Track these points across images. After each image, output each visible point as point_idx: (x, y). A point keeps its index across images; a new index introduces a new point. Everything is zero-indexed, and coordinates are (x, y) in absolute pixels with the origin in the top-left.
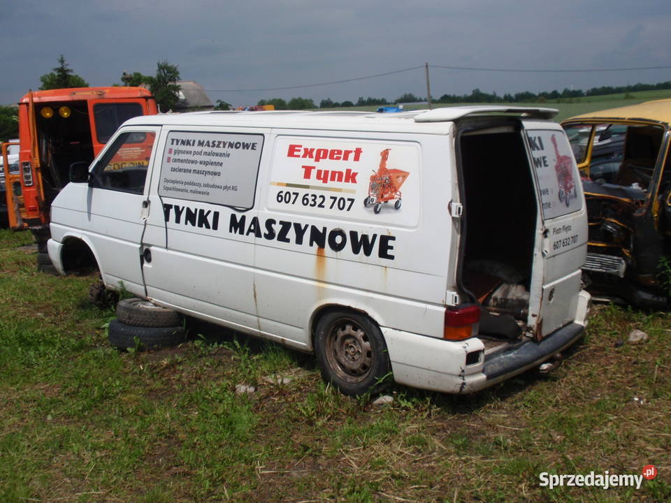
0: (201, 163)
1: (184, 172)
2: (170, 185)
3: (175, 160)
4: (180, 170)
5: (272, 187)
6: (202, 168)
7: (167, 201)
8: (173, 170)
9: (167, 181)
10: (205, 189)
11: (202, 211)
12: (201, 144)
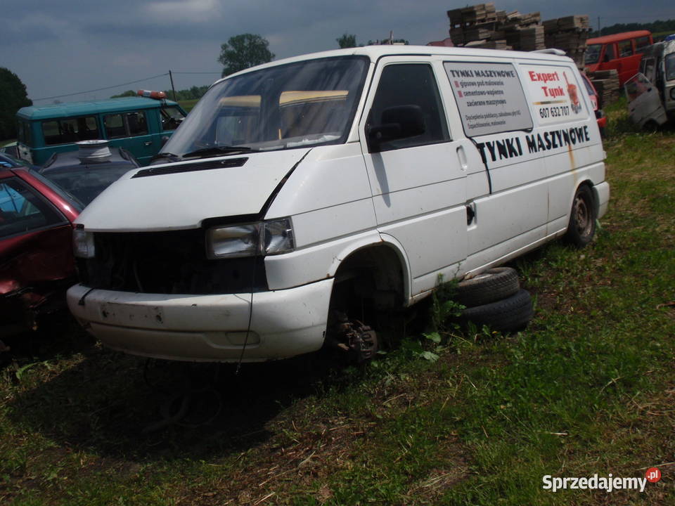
0: (489, 93)
1: (480, 104)
2: (473, 122)
3: (467, 94)
4: (476, 104)
5: (535, 106)
6: (490, 98)
7: (479, 140)
8: (470, 104)
9: (469, 118)
10: (500, 119)
11: (507, 140)
12: (478, 74)
